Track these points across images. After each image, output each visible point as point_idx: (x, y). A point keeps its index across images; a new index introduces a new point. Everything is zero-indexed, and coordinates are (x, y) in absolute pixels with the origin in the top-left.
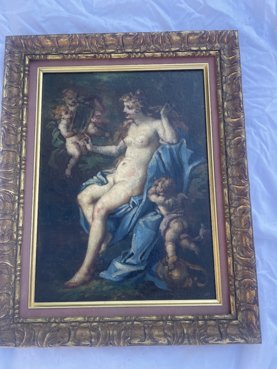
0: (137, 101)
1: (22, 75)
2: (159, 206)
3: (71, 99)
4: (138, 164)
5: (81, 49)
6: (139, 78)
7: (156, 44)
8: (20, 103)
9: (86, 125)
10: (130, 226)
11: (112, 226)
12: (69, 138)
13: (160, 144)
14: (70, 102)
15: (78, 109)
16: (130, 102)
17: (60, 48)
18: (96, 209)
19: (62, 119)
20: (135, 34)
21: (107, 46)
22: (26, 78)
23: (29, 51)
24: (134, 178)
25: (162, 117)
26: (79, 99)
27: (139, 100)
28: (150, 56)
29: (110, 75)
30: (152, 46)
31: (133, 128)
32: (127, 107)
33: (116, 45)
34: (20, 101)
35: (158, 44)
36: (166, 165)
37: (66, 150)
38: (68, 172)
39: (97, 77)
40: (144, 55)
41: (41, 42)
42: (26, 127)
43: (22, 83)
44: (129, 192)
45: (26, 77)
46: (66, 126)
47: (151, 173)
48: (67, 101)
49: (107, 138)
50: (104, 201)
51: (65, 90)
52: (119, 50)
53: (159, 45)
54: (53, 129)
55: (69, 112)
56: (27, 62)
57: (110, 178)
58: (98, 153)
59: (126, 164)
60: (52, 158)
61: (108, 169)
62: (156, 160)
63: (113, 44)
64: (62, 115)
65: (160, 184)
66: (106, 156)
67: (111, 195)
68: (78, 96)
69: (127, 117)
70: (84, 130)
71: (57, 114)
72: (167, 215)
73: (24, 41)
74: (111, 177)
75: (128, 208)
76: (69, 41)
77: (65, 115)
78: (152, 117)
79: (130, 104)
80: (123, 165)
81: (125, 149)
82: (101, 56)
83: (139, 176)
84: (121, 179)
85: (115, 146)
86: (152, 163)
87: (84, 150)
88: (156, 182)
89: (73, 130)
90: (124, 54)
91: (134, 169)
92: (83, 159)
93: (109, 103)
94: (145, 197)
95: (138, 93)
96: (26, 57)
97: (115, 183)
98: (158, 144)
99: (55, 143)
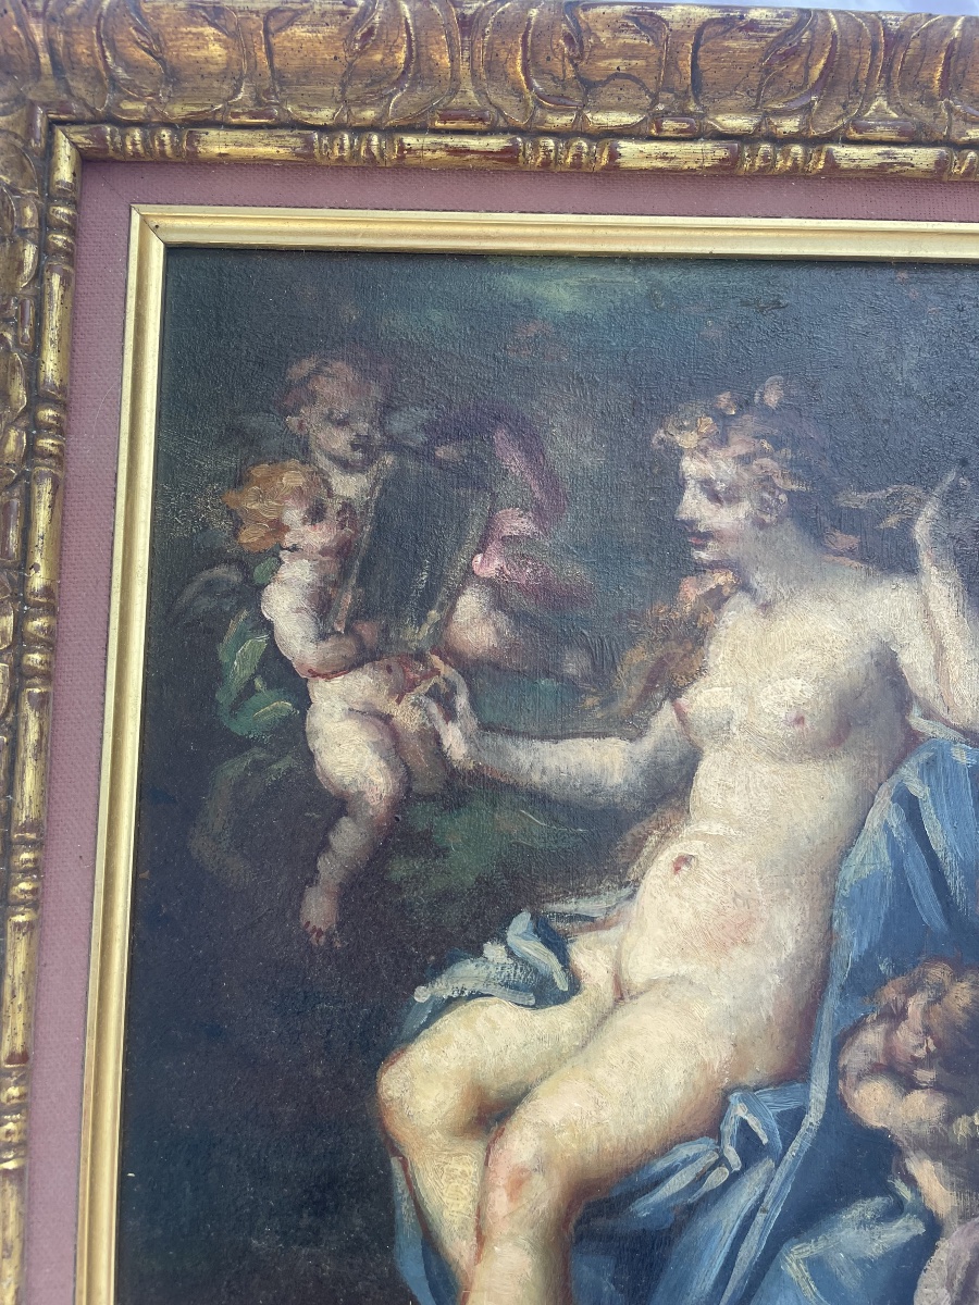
0: (764, 453)
1: (30, 253)
2: (914, 1158)
3: (342, 423)
4: (774, 864)
5: (420, 95)
6: (777, 305)
7: (903, 89)
8: (11, 446)
9: (441, 598)
10: (728, 1293)
11: (607, 1288)
12: (328, 677)
13: (913, 739)
14: (340, 441)
15: (390, 487)
16: (721, 454)
17: (282, 84)
18: (501, 1176)
19: (284, 555)
20: (787, 15)
21: (589, 88)
22: (56, 280)
23: (81, 100)
24: (744, 959)
25: (925, 561)
26: (398, 424)
27: (778, 444)
28: (864, 165)
29: (593, 274)
30: (880, 102)
31: (737, 624)
32: (702, 489)
33: (650, 82)
34: (13, 434)
35: (917, 95)
36: (955, 882)
37: (309, 757)
38: (319, 910)
39: (515, 284)
40: (830, 157)
41: (157, 40)
42: (51, 610)
43: (30, 313)
44: (717, 1054)
45: (51, 269)
46: (311, 598)
47: (861, 933)
48: (321, 436)
49: (573, 688)
50: (554, 1118)
51: (308, 365)
52: (665, 114)
53: (920, 100)
54: (229, 616)
55: (334, 506)
56: (65, 172)
57: (591, 959)
58: (514, 788)
59: (693, 862)
60: (218, 811)
61: (580, 894)
62: (892, 842)
63: (627, 76)
64: (288, 529)
65: (915, 1005)
66: (566, 805)
67: (600, 1073)
68: (388, 408)
69: (703, 555)
70: (426, 627)
71: (255, 518)
72: (965, 1216)
73: (47, 32)
74: (599, 953)
75: (713, 1167)
76: (350, 39)
77: (308, 527)
78: (863, 560)
79: (721, 467)
80: (677, 869)
81: (689, 763)
82: (547, 152)
83: (779, 947)
84: (666, 968)
85: (623, 744)
86: (862, 863)
87: (420, 760)
88: (890, 993)
89: (359, 627)
90: (698, 147)
91: (747, 903)
92: (422, 826)
93: (587, 461)
94: (818, 1091)
95: (772, 398)
96: (60, 134)
97: (622, 993)
98: (901, 738)
99: (236, 707)
